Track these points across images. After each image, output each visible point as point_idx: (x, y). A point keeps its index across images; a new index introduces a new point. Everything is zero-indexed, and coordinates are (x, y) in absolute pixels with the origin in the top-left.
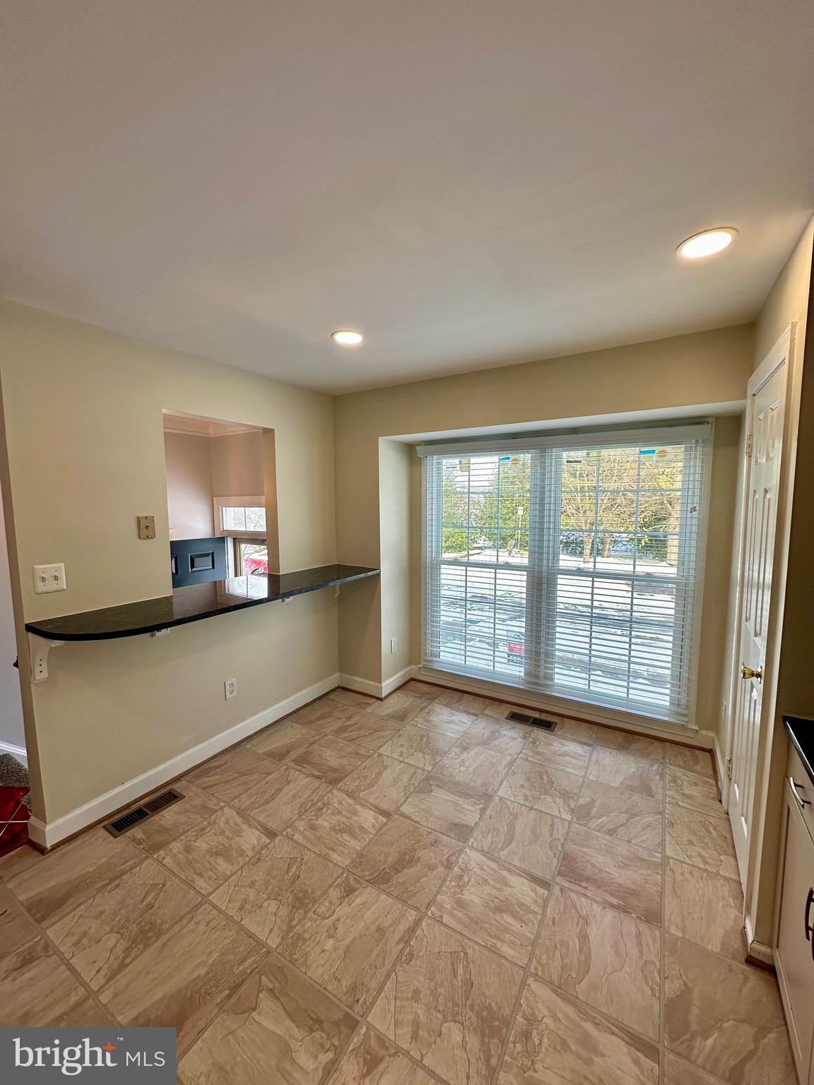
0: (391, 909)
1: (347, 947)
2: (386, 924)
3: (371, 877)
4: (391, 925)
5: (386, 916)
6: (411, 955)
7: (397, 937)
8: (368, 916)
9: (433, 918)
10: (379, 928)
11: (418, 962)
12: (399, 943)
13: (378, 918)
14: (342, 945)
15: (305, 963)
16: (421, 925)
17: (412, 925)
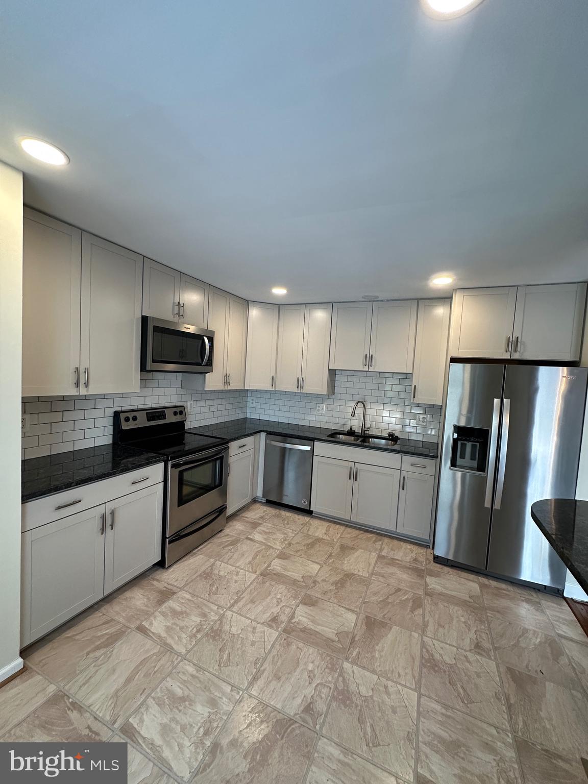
0: (271, 694)
1: (298, 666)
2: (274, 682)
3: (293, 726)
4: (270, 682)
5: (275, 689)
6: (256, 663)
7: (266, 673)
8: (288, 688)
9: (238, 689)
10: (279, 679)
11: (251, 659)
12: (264, 670)
13: (282, 686)
14: (301, 667)
15: (321, 655)
16: (248, 683)
17: (255, 682)
